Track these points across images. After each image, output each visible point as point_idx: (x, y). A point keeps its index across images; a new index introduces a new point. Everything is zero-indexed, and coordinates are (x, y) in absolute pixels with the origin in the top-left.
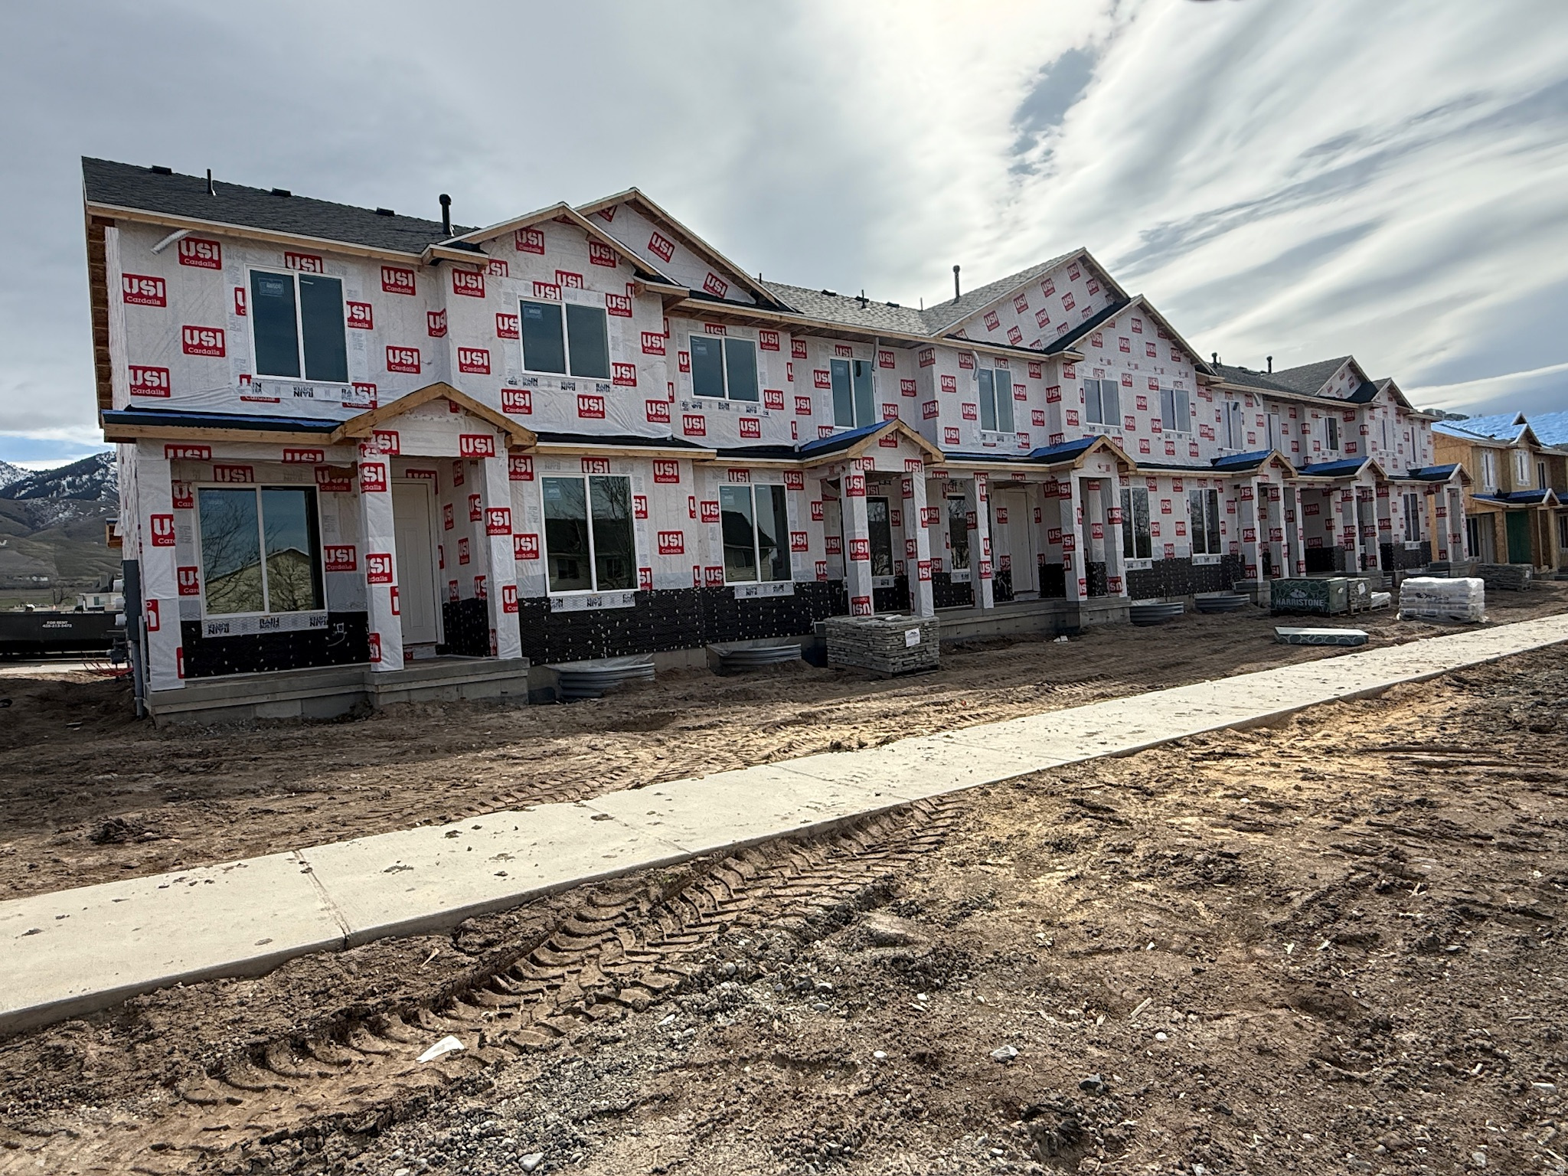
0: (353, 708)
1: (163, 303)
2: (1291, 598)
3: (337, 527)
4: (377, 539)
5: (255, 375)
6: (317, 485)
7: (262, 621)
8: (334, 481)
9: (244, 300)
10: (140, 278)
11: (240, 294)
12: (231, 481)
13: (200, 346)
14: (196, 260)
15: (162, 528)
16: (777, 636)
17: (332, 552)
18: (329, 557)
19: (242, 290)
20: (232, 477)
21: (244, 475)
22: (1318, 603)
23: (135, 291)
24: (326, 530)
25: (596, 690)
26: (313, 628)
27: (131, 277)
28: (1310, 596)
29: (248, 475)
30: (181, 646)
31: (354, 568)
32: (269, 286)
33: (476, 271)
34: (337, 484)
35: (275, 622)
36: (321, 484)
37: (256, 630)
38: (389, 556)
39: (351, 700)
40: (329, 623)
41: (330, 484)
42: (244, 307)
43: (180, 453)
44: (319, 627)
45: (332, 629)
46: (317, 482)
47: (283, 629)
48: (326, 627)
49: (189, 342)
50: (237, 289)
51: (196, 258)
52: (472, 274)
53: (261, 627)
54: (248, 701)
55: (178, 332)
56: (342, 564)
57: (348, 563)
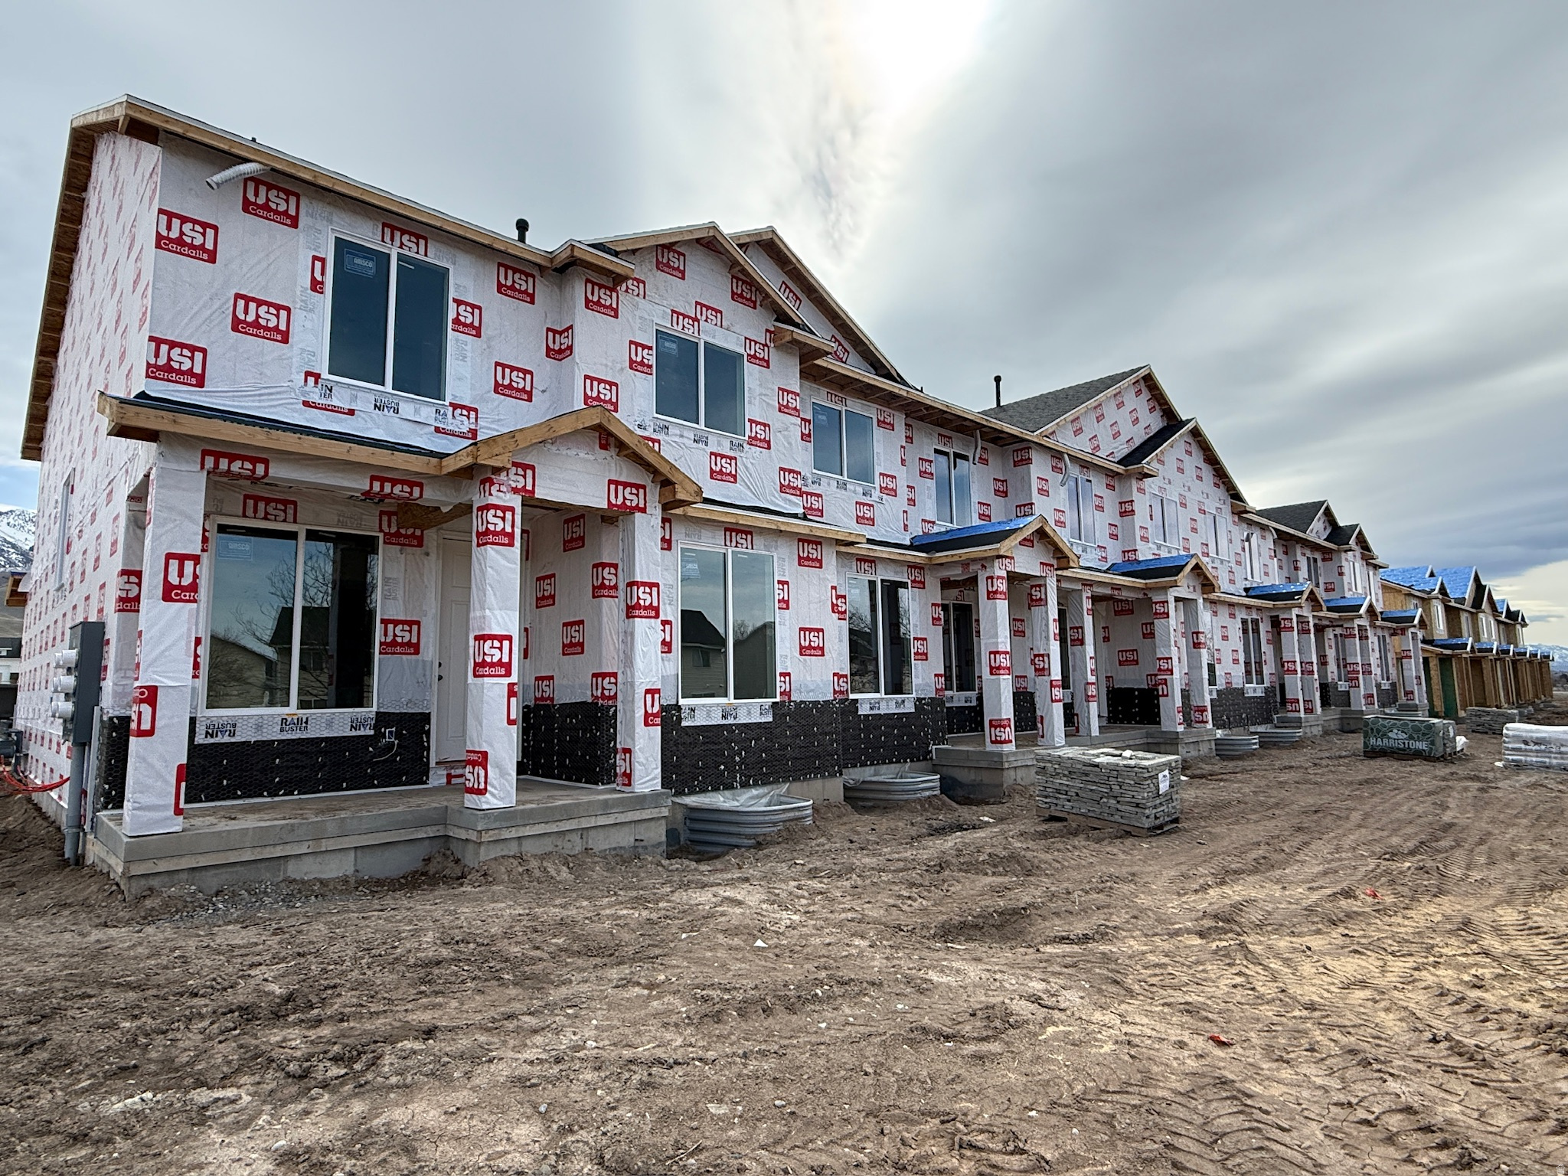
0: (427, 860)
1: (212, 257)
2: (1389, 738)
3: (400, 594)
4: (497, 612)
5: (325, 375)
6: (381, 535)
7: (284, 721)
8: (403, 531)
9: (323, 273)
10: (184, 220)
11: (318, 264)
12: (265, 518)
13: (256, 324)
14: (264, 211)
15: (181, 575)
16: (898, 762)
17: (391, 627)
18: (386, 634)
19: (323, 261)
20: (267, 513)
21: (285, 511)
22: (1421, 745)
23: (174, 234)
24: (385, 597)
25: (748, 837)
26: (354, 733)
27: (171, 215)
28: (1411, 738)
29: (290, 512)
30: (185, 761)
31: (417, 652)
32: (358, 261)
33: (611, 285)
34: (406, 536)
35: (303, 723)
36: (385, 534)
37: (274, 734)
38: (509, 638)
39: (422, 851)
40: (376, 727)
41: (398, 534)
42: (322, 283)
43: (224, 464)
44: (362, 732)
45: (379, 735)
46: (381, 530)
47: (311, 733)
48: (372, 732)
49: (242, 317)
50: (315, 258)
51: (266, 207)
52: (606, 288)
53: (282, 730)
54: (278, 852)
55: (228, 300)
56: (402, 645)
57: (409, 644)
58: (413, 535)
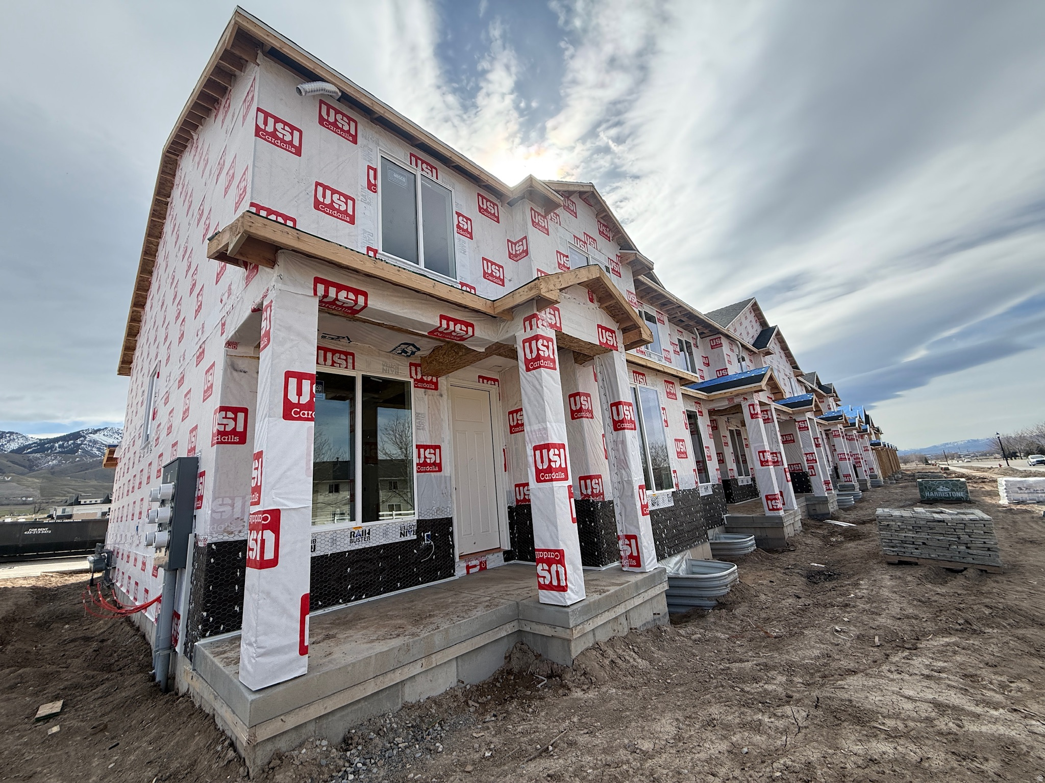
1: (298, 152)
3: (427, 427)
5: (380, 251)
6: (412, 381)
7: (352, 534)
8: (425, 378)
9: (375, 178)
10: (277, 120)
11: (371, 172)
12: (332, 365)
13: (331, 206)
14: (334, 126)
15: (299, 393)
17: (422, 450)
18: (419, 457)
19: (375, 170)
20: (333, 362)
21: (346, 360)
23: (270, 128)
24: (418, 429)
26: (403, 539)
29: (350, 361)
30: (308, 592)
31: (440, 470)
32: (396, 175)
33: (543, 214)
34: (427, 382)
35: (366, 534)
36: (415, 380)
37: (345, 546)
38: (563, 446)
39: (502, 649)
40: (418, 532)
41: (422, 381)
42: (375, 185)
44: (409, 539)
45: (420, 539)
46: (411, 377)
47: (375, 541)
48: (415, 537)
49: (321, 199)
50: (369, 167)
51: (335, 125)
52: (542, 216)
53: (351, 541)
54: (397, 677)
55: (311, 185)
56: (430, 465)
57: (434, 464)
58: (431, 381)
